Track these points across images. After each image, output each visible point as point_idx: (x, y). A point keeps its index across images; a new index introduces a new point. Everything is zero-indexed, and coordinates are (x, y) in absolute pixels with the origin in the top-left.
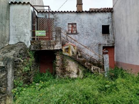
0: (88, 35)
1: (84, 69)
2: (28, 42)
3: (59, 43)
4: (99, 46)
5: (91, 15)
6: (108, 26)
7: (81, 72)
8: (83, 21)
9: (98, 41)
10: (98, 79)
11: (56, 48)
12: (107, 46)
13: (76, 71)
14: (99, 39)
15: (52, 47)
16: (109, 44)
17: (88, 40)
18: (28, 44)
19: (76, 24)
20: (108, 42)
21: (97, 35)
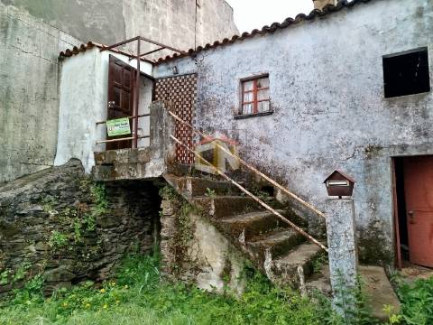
0: (317, 112)
2: (88, 158)
3: (158, 154)
4: (369, 157)
5: (328, 23)
8: (295, 57)
9: (365, 136)
11: (148, 175)
12: (412, 153)
13: (220, 265)
14: (369, 122)
15: (139, 168)
16: (425, 146)
17: (315, 133)
18: (87, 162)
19: (266, 76)
20: (420, 132)
21: (355, 108)
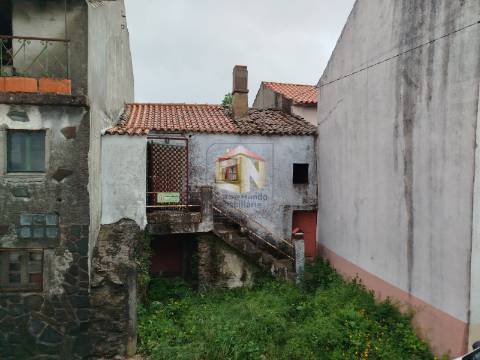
1: (256, 270)
2: (142, 218)
3: (208, 219)
4: (286, 211)
5: (270, 139)
6: (306, 166)
7: (249, 275)
9: (284, 200)
10: (284, 290)
11: (201, 230)
12: (301, 209)
13: (240, 274)
14: (287, 194)
15: (193, 226)
16: (306, 207)
18: (142, 222)
20: (305, 201)
